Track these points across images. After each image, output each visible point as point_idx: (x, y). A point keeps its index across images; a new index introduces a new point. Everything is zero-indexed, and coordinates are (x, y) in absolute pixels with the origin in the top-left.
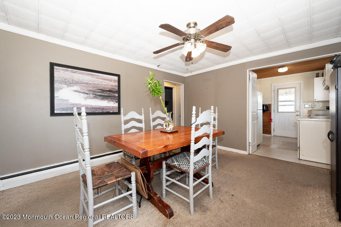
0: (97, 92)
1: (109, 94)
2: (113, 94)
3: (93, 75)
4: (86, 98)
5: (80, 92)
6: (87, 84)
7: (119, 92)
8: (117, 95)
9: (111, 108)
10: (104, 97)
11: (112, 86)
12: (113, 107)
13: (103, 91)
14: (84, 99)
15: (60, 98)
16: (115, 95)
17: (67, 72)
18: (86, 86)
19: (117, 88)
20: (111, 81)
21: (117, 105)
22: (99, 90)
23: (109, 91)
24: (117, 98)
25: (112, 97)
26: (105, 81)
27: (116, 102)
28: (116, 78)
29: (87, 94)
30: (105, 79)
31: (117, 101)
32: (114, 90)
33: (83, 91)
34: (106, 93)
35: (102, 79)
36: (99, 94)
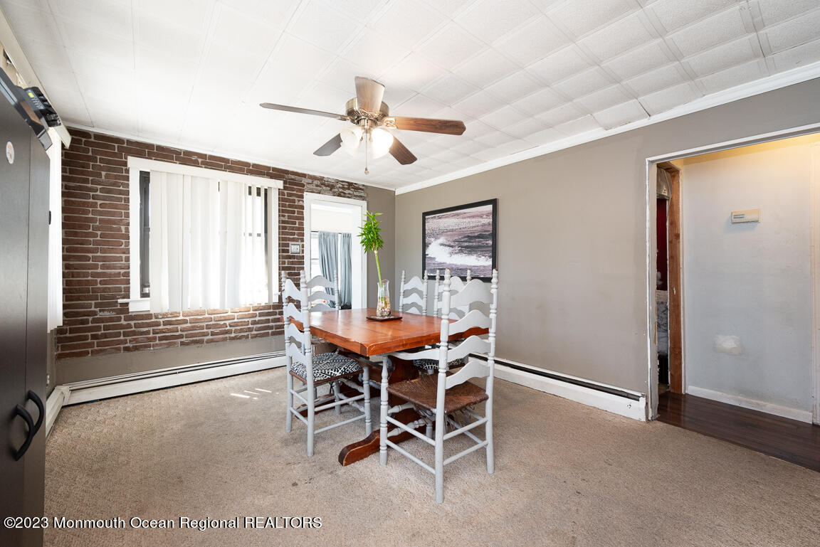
0: (464, 242)
1: (479, 242)
2: (484, 242)
3: (458, 215)
4: (451, 254)
5: (445, 245)
6: (452, 230)
7: (494, 235)
8: (490, 242)
9: (482, 268)
10: (470, 250)
11: (484, 225)
12: (484, 267)
13: (470, 238)
14: (449, 255)
15: (429, 256)
16: (487, 242)
17: (435, 220)
18: (451, 235)
19: (490, 228)
20: (481, 217)
21: (490, 262)
22: (465, 237)
23: (480, 236)
24: (491, 249)
25: (484, 246)
26: (474, 220)
27: (490, 257)
28: (489, 208)
29: (452, 247)
30: (473, 217)
31: (491, 254)
32: (487, 233)
33: (448, 243)
34: (475, 242)
35: (469, 217)
36: (466, 244)
